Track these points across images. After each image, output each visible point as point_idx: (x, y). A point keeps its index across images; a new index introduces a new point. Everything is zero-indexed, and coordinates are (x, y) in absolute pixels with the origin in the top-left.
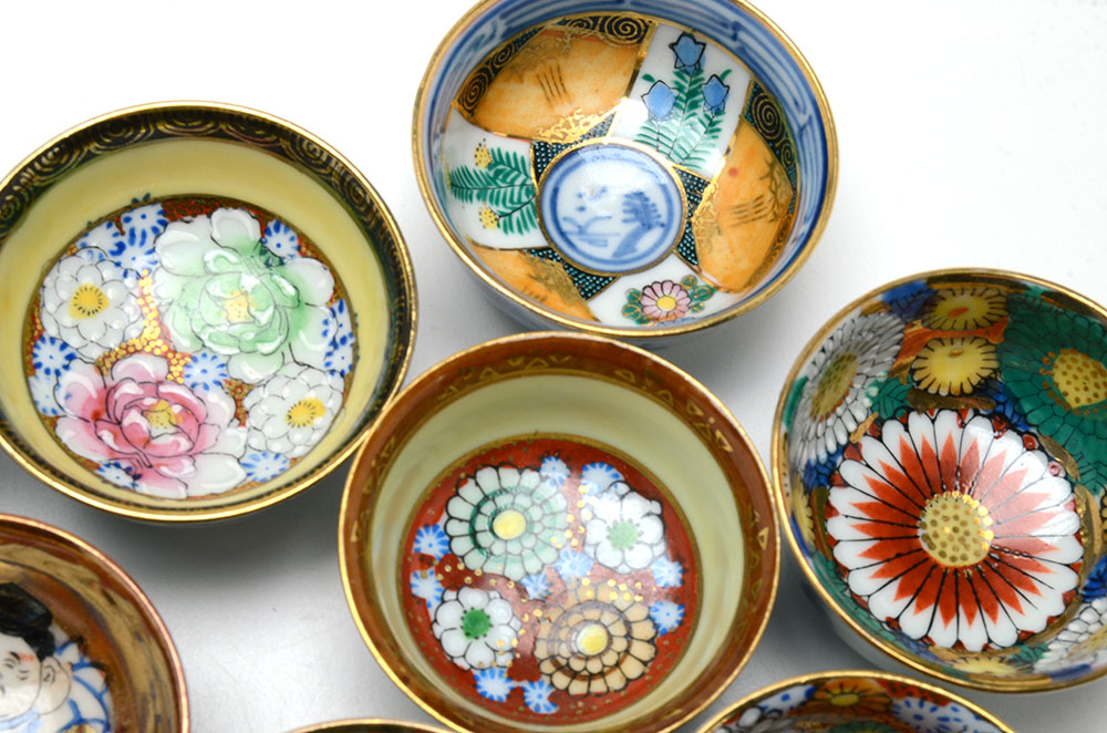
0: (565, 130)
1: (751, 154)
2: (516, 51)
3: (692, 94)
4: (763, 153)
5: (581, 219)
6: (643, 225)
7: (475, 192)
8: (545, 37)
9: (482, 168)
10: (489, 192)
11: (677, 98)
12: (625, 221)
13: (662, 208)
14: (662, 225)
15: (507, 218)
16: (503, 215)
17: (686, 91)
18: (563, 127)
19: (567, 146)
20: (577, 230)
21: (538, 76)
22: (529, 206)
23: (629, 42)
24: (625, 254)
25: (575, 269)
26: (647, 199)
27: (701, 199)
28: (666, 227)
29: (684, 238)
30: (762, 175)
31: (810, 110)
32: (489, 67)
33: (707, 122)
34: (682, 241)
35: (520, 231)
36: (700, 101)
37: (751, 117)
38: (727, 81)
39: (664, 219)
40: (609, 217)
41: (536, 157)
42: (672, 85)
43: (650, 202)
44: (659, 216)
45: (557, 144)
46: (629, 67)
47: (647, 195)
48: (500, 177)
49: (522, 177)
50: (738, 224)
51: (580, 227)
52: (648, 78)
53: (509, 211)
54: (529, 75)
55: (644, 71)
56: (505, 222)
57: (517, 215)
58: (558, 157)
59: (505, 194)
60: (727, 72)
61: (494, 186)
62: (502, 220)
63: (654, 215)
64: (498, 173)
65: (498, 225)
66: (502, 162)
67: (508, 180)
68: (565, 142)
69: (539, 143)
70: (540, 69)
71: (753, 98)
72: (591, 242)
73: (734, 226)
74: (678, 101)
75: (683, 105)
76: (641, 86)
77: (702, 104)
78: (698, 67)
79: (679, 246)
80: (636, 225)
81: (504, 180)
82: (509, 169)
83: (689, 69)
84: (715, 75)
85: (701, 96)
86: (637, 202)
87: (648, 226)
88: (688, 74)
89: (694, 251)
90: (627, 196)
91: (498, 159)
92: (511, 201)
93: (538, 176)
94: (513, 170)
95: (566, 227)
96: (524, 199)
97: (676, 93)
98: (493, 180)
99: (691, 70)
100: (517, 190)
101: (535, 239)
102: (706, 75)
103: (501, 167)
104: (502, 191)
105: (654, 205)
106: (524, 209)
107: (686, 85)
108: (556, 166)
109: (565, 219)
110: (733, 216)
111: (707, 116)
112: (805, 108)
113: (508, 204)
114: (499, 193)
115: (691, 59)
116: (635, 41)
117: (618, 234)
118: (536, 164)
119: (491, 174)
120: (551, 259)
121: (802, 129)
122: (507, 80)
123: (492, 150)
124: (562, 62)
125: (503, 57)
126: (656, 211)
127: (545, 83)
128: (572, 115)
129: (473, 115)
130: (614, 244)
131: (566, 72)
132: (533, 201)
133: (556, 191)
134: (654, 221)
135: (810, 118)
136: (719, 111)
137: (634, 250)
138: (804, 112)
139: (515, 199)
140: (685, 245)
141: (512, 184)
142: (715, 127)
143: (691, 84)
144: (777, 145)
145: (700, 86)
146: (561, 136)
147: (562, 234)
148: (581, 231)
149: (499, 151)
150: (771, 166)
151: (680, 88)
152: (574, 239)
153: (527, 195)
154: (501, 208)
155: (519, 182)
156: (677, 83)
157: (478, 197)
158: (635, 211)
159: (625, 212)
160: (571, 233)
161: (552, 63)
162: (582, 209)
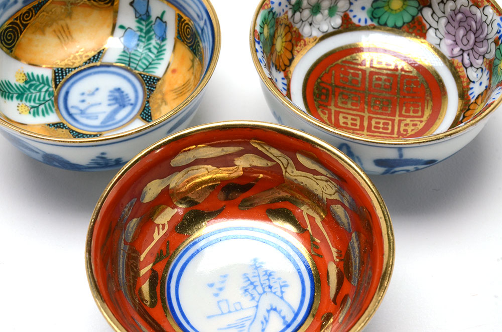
0: (74, 61)
1: (183, 58)
2: (36, 14)
3: (148, 32)
4: (189, 55)
5: (82, 106)
6: (120, 106)
7: (15, 96)
8: (53, 5)
9: (21, 83)
10: (25, 96)
11: (140, 36)
12: (110, 105)
13: (132, 95)
14: (132, 104)
15: (36, 109)
16: (33, 107)
17: (144, 31)
18: (73, 59)
19: (75, 68)
20: (79, 112)
21: (55, 31)
22: (50, 102)
23: (106, 6)
24: (109, 121)
25: (76, 132)
26: (123, 92)
27: (155, 88)
28: (134, 105)
29: (144, 109)
30: (189, 68)
31: (205, 16)
32: (18, 22)
33: (158, 47)
34: (143, 111)
35: (43, 115)
36: (152, 35)
37: (180, 36)
38: (165, 19)
39: (133, 101)
40: (100, 104)
41: (55, 76)
42: (136, 29)
43: (124, 94)
44: (130, 100)
45: (69, 68)
46: (110, 22)
47: (123, 89)
48: (33, 88)
49: (46, 87)
50: (177, 98)
51: (81, 110)
52: (122, 27)
53: (37, 105)
54: (49, 30)
55: (119, 23)
56: (35, 111)
57: (42, 107)
58: (69, 75)
59: (35, 96)
60: (164, 13)
61: (28, 92)
62: (32, 110)
63: (127, 99)
64: (31, 86)
65: (30, 113)
66: (34, 79)
67: (38, 89)
68: (74, 67)
69: (58, 69)
70: (55, 26)
71: (179, 24)
72: (88, 118)
73: (174, 99)
74: (141, 38)
75: (143, 40)
76: (119, 32)
77: (154, 37)
78: (148, 15)
79: (141, 114)
80: (116, 106)
81: (35, 89)
82: (38, 83)
83: (143, 17)
84: (158, 17)
85: (152, 33)
86: (117, 94)
87: (123, 106)
88: (143, 20)
89: (150, 116)
90: (111, 92)
91: (32, 78)
92: (39, 99)
93: (56, 86)
94: (41, 84)
95: (72, 111)
96: (47, 98)
97: (139, 33)
98: (29, 89)
99: (144, 17)
100: (43, 94)
101: (53, 118)
102: (153, 18)
103: (33, 82)
104: (34, 95)
105: (127, 95)
106: (47, 104)
107: (144, 27)
108: (68, 80)
109: (72, 107)
110: (174, 94)
111: (157, 43)
112: (202, 17)
113: (37, 101)
114: (31, 96)
115: (142, 11)
116: (109, 4)
117: (105, 112)
118: (55, 80)
119: (27, 86)
120: (62, 128)
121: (202, 30)
122: (33, 33)
123: (28, 74)
124: (68, 21)
125: (27, 17)
126: (128, 97)
127: (60, 35)
128: (77, 52)
129: (12, 51)
130: (102, 117)
131: (72, 28)
132: (53, 99)
133: (67, 93)
134: (126, 103)
135: (205, 21)
136: (163, 38)
137: (114, 119)
138: (202, 19)
139: (42, 99)
140: (145, 113)
141: (40, 91)
142: (163, 49)
143: (147, 26)
144: (194, 47)
145: (151, 27)
146: (71, 64)
147: (70, 115)
148: (82, 112)
149: (32, 74)
150: (193, 61)
151: (141, 30)
152: (77, 117)
153: (49, 95)
154: (33, 104)
155: (44, 89)
156: (138, 27)
157: (17, 98)
158: (116, 99)
159: (110, 100)
160: (76, 114)
161: (62, 23)
162: (83, 101)
